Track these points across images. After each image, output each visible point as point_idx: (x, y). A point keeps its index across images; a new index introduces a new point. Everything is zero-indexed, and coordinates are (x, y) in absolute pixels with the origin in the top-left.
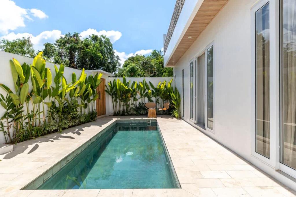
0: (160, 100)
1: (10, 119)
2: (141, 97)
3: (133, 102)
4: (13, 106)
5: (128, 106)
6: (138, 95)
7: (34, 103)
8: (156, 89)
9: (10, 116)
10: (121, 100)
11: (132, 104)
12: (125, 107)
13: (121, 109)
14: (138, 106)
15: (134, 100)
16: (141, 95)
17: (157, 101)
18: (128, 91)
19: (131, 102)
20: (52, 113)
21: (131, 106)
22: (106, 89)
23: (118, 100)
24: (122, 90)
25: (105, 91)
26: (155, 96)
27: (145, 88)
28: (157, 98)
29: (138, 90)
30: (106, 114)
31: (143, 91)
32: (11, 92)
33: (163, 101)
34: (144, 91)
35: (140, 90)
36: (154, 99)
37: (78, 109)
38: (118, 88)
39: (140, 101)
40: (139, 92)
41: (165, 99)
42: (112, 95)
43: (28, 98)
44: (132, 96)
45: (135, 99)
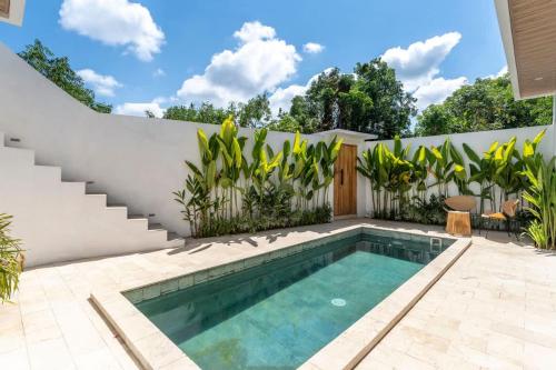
0: (498, 192)
1: (197, 207)
2: (438, 183)
3: (416, 193)
4: (200, 190)
5: (403, 200)
6: (431, 178)
7: (224, 187)
8: (482, 163)
9: (198, 203)
10: (389, 188)
11: (414, 197)
12: (397, 203)
13: (389, 206)
14: (428, 202)
15: (419, 190)
16: (438, 176)
17: (485, 194)
18: (404, 168)
19: (411, 193)
20: (249, 203)
21: (412, 202)
22: (358, 164)
23: (382, 188)
24: (389, 166)
25: (357, 168)
26: (479, 181)
27: (450, 160)
28: (486, 184)
29: (431, 164)
30: (355, 213)
31: (443, 169)
32: (199, 173)
33: (507, 194)
34: (448, 168)
35: (435, 164)
36: (475, 187)
37: (294, 200)
38: (381, 162)
39: (435, 191)
40: (434, 168)
41: (511, 189)
42: (370, 177)
43: (217, 180)
44: (413, 179)
45: (422, 187)
